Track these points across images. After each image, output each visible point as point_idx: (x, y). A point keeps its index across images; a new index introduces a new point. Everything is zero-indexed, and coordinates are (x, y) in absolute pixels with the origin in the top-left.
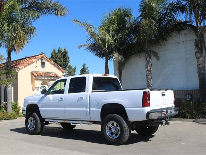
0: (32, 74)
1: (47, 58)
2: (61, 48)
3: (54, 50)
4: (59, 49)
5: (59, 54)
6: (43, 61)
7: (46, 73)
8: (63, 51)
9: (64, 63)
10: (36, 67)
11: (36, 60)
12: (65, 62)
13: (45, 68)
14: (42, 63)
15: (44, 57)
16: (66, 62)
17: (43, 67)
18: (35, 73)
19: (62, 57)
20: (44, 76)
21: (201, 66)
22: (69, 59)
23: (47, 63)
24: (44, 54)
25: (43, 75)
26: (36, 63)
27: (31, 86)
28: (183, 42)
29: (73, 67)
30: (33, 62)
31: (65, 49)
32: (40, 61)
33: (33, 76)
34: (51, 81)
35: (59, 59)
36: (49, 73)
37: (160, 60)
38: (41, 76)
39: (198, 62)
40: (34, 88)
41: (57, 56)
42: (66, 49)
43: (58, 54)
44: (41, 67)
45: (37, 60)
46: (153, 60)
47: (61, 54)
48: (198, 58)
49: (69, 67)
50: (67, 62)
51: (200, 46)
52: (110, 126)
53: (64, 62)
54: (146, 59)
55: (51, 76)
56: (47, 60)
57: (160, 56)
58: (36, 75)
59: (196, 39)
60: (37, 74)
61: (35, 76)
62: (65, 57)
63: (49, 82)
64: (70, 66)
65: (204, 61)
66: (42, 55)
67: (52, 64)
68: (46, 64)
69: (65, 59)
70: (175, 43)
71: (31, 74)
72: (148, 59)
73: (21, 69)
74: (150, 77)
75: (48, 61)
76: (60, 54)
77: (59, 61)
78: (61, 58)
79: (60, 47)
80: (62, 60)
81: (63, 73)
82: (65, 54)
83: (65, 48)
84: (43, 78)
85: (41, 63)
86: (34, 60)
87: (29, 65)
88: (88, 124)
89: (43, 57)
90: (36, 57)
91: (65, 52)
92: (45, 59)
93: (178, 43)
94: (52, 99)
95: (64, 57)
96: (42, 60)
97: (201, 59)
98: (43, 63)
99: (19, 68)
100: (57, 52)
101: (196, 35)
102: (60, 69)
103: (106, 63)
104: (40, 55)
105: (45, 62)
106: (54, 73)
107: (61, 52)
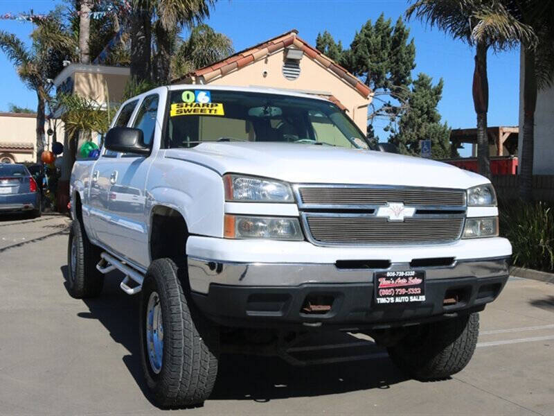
1: (305, 44)
3: (369, 23)
4: (378, 20)
5: (377, 37)
6: (290, 56)
8: (390, 27)
10: (265, 76)
12: (397, 63)
13: (299, 78)
14: (286, 64)
15: (296, 41)
17: (293, 77)
23: (305, 62)
24: (297, 32)
26: (266, 62)
30: (254, 60)
31: (398, 22)
32: (278, 58)
35: (375, 53)
44: (282, 77)
45: (270, 52)
47: (382, 38)
50: (404, 63)
53: (392, 63)
56: (305, 51)
62: (398, 46)
66: (288, 38)
67: (325, 67)
68: (300, 65)
69: (395, 55)
75: (312, 57)
76: (379, 38)
77: (375, 59)
78: (382, 49)
79: (382, 15)
81: (365, 96)
82: (397, 38)
83: (400, 18)
85: (283, 64)
86: (257, 53)
87: (239, 67)
89: (291, 42)
91: (398, 29)
92: (298, 48)
96: (286, 52)
98: (291, 63)
99: (202, 76)
102: (353, 85)
105: (299, 60)
106: (330, 96)
107: (385, 29)
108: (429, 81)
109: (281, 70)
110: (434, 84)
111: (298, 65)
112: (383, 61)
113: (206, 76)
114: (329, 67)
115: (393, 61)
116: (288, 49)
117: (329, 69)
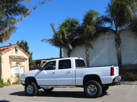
0: (10, 57)
2: (23, 40)
3: (18, 42)
6: (16, 49)
8: (25, 43)
10: (12, 53)
11: (12, 48)
13: (18, 53)
17: (16, 53)
18: (12, 56)
21: (119, 52)
22: (28, 47)
23: (19, 50)
25: (18, 58)
26: (12, 50)
27: (9, 65)
28: (107, 39)
29: (31, 53)
30: (10, 50)
32: (14, 49)
33: (11, 59)
34: (22, 62)
36: (20, 57)
37: (93, 49)
38: (16, 58)
39: (117, 50)
40: (11, 67)
41: (21, 46)
42: (26, 41)
46: (90, 49)
48: (117, 48)
50: (28, 49)
51: (118, 41)
52: (90, 87)
54: (86, 48)
57: (93, 47)
58: (13, 58)
59: (115, 38)
63: (20, 62)
64: (29, 52)
65: (121, 50)
66: (15, 45)
70: (102, 39)
72: (87, 48)
73: (4, 54)
74: (88, 59)
75: (20, 49)
76: (23, 45)
80: (25, 48)
81: (28, 56)
84: (17, 60)
85: (15, 50)
86: (11, 48)
87: (8, 51)
88: (71, 87)
89: (16, 46)
90: (12, 46)
92: (17, 48)
93: (104, 39)
94: (46, 73)
95: (26, 46)
96: (16, 48)
97: (119, 49)
98: (16, 50)
101: (116, 35)
102: (26, 54)
103: (60, 50)
104: (14, 45)
113: (3, 53)
117: (22, 52)
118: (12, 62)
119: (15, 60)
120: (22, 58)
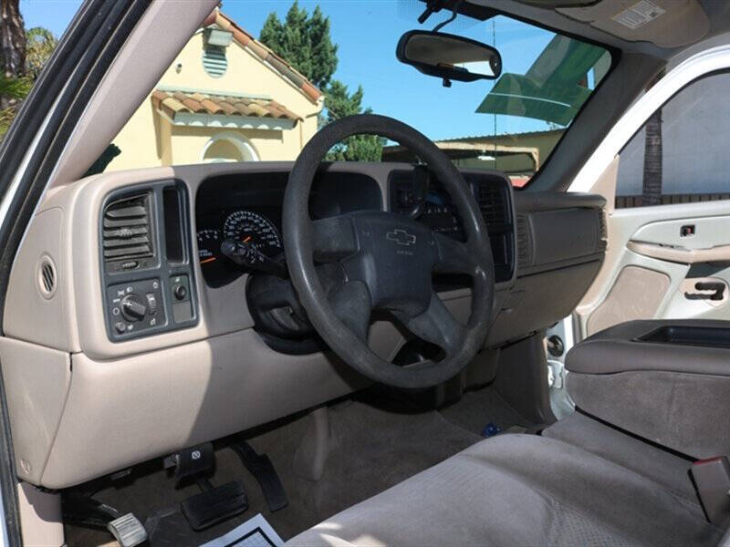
0: (158, 102)
1: (233, 24)
2: (300, 8)
3: (272, 20)
4: (292, 10)
5: (293, 30)
6: (213, 41)
7: (228, 100)
8: (310, 17)
9: (314, 71)
10: (178, 71)
12: (321, 64)
13: (227, 74)
14: (207, 53)
15: (219, 19)
16: (325, 64)
17: (216, 73)
18: (175, 97)
19: (304, 43)
20: (221, 112)
22: (334, 51)
23: (233, 51)
24: (219, 6)
25: (216, 108)
31: (316, 13)
33: (162, 113)
34: (254, 141)
35: (294, 50)
36: (244, 101)
38: (204, 111)
41: (286, 38)
42: (321, 11)
43: (289, 29)
44: (204, 73)
47: (302, 31)
49: (336, 91)
50: (328, 64)
55: (254, 115)
56: (233, 33)
58: (177, 106)
60: (181, 101)
61: (173, 114)
62: (319, 42)
63: (246, 144)
64: (336, 86)
67: (261, 58)
68: (227, 55)
69: (318, 53)
71: (154, 106)
75: (242, 44)
76: (297, 31)
77: (294, 58)
78: (302, 46)
79: (296, 4)
80: (307, 55)
81: (313, 100)
82: (318, 32)
83: (318, 7)
84: (216, 124)
85: (202, 52)
91: (316, 22)
96: (207, 34)
98: (215, 52)
100: (283, 22)
102: (298, 85)
105: (224, 47)
106: (269, 100)
107: (302, 20)
108: (345, 89)
109: (201, 62)
110: (351, 92)
111: (224, 55)
112: (304, 60)
114: (266, 60)
115: (315, 62)
116: (211, 30)
117: (265, 62)
118: (174, 138)
119: (198, 124)
120: (253, 107)
